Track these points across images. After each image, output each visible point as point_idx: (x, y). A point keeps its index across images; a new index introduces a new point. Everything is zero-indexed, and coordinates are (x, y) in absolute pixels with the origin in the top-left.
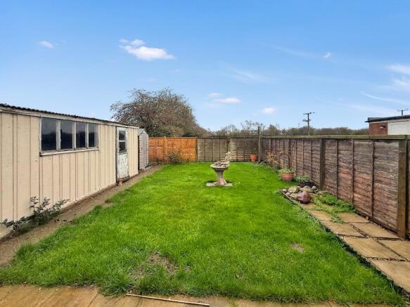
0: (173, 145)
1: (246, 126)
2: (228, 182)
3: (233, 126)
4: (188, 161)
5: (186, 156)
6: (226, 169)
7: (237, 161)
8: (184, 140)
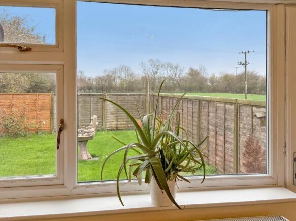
0: (10, 106)
1: (150, 70)
2: (94, 156)
3: (127, 69)
4: (37, 131)
5: (33, 123)
6: (91, 138)
7: (117, 129)
8: (29, 98)
